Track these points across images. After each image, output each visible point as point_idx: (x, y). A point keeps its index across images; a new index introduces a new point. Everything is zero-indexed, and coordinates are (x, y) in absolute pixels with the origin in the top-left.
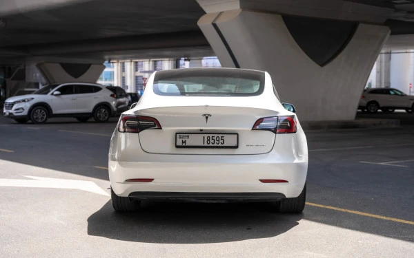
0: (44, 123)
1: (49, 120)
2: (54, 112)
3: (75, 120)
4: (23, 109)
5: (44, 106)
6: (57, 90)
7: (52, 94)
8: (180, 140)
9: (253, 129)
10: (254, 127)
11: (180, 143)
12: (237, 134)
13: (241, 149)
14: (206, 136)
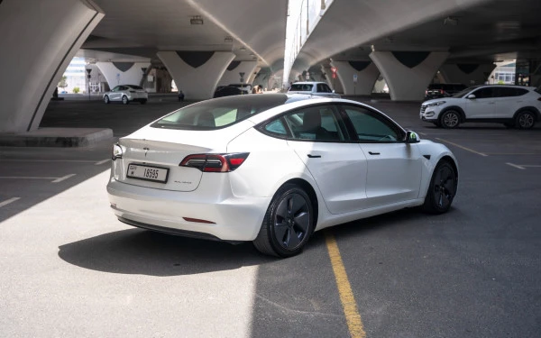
0: (456, 127)
1: (461, 125)
2: (468, 117)
3: (502, 125)
4: (433, 112)
5: (456, 110)
6: (473, 93)
7: (467, 98)
8: (130, 171)
9: (180, 165)
10: (182, 164)
11: (130, 174)
12: (168, 169)
13: (170, 185)
14: (147, 168)
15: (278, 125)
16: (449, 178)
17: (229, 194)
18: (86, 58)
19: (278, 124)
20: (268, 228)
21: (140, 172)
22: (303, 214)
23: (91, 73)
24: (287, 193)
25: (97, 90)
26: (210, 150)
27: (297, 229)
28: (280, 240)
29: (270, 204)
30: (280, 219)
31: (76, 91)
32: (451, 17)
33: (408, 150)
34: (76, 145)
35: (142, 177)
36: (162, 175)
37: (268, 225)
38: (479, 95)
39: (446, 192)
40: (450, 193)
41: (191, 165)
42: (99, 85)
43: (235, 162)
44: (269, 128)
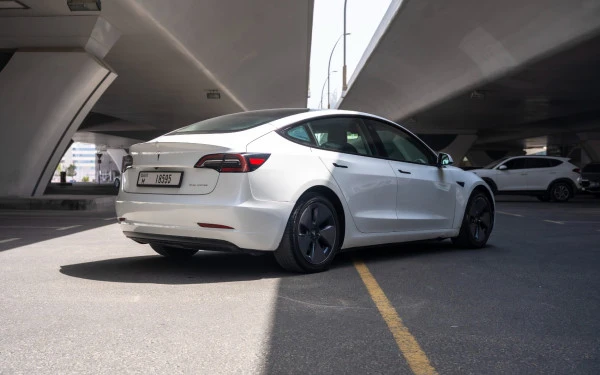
6: (504, 164)
7: (498, 169)
8: (141, 179)
9: (195, 167)
10: (197, 165)
11: (140, 182)
12: (182, 173)
13: (184, 189)
14: (159, 174)
15: (301, 132)
16: (485, 211)
17: (248, 197)
18: (97, 143)
19: (301, 130)
20: (291, 237)
21: (151, 179)
22: (329, 227)
23: (102, 159)
24: (311, 201)
25: (108, 179)
26: (228, 149)
27: (323, 243)
28: (304, 252)
29: (293, 211)
30: (304, 229)
31: (85, 180)
32: (478, 91)
33: (441, 174)
34: (84, 208)
35: (154, 183)
36: (175, 179)
37: (291, 233)
38: (511, 166)
39: (482, 225)
40: (487, 229)
41: (208, 166)
42: (110, 174)
43: (255, 162)
44: (292, 133)
